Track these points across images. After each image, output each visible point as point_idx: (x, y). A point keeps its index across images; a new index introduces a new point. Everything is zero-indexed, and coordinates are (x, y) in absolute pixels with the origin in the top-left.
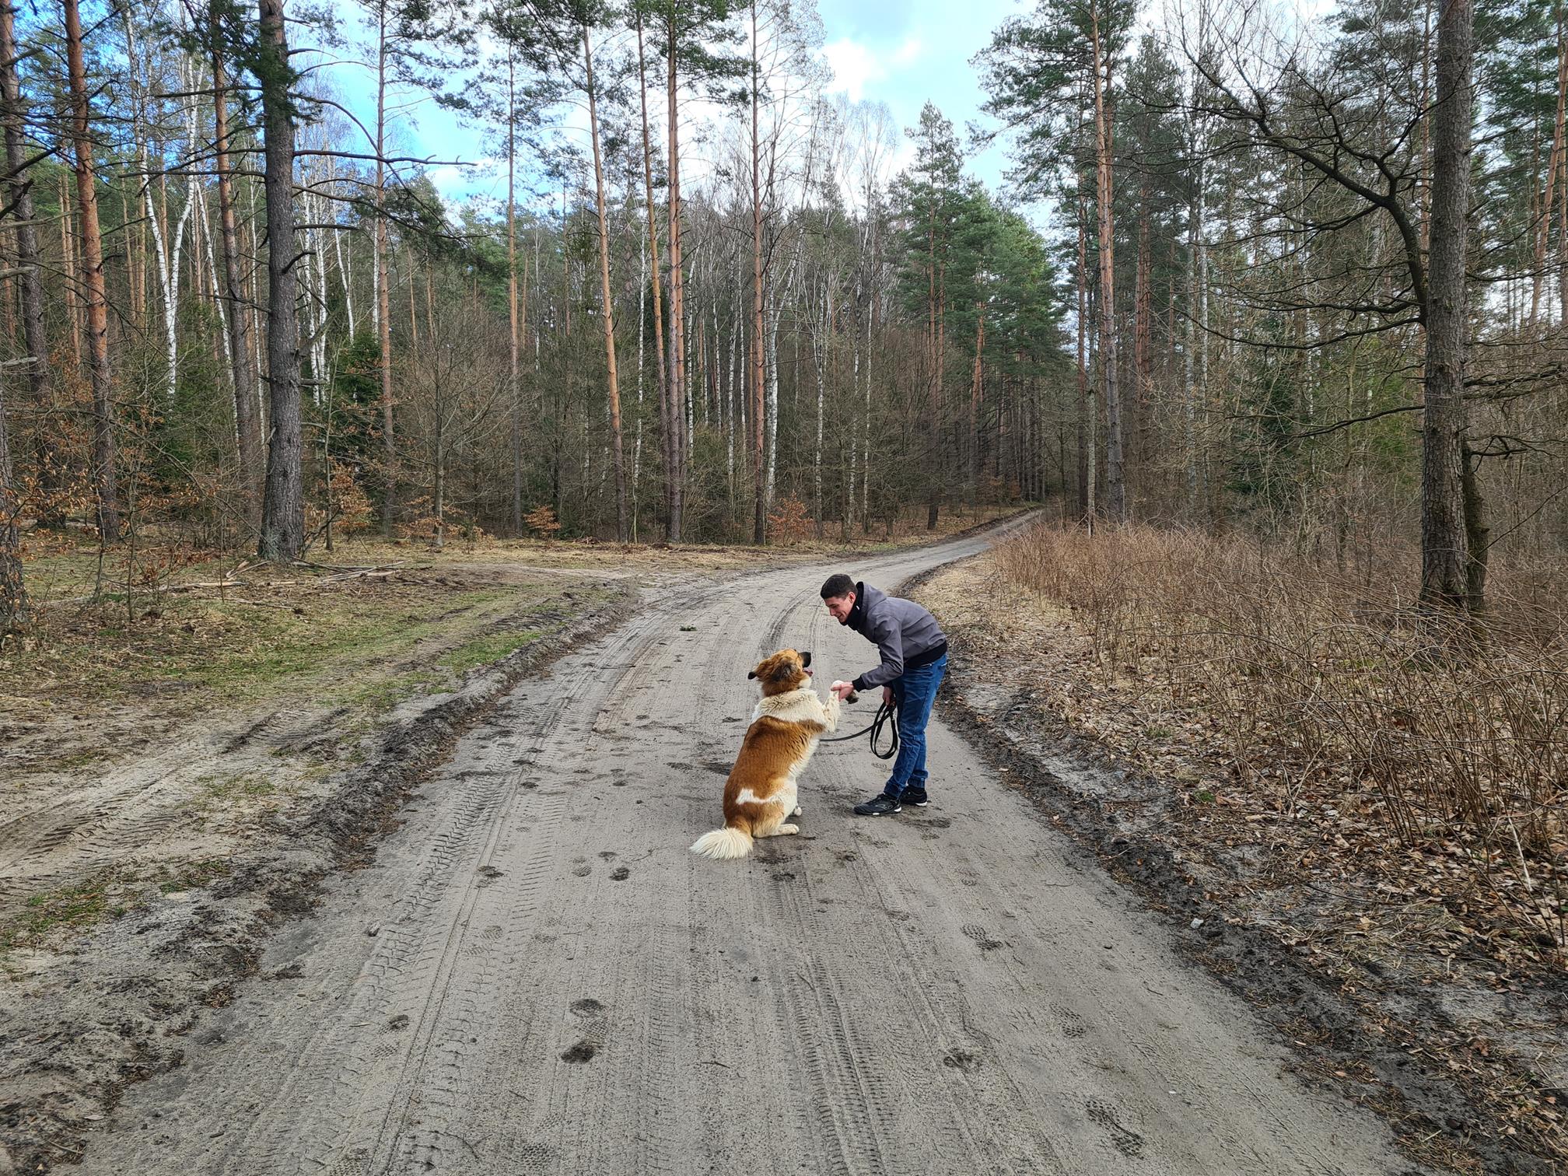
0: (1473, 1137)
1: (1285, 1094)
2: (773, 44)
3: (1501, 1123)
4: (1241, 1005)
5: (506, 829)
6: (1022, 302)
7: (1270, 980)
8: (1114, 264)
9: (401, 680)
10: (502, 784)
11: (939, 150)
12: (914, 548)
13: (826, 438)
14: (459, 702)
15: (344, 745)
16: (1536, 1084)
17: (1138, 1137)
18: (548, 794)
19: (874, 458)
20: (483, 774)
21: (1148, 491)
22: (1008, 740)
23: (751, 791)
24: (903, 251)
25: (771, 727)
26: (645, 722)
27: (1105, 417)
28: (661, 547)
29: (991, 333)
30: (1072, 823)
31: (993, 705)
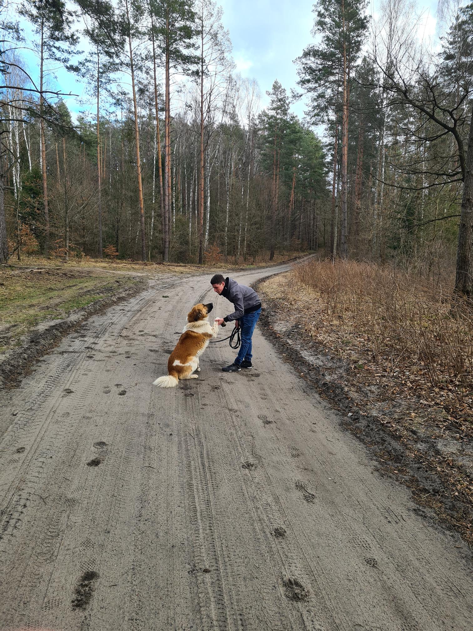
0: (442, 496)
1: (373, 480)
2: (210, 51)
3: (453, 491)
4: (362, 446)
5: (78, 374)
6: (312, 168)
7: (375, 436)
8: (348, 153)
9: (41, 314)
10: (78, 356)
11: (280, 101)
12: (263, 267)
13: (229, 221)
14: (65, 323)
15: (13, 339)
16: (468, 476)
17: (313, 495)
18: (97, 361)
19: (249, 230)
20: (72, 352)
22: (288, 343)
23: (179, 361)
24: (263, 144)
25: (191, 335)
26: (142, 333)
27: (342, 217)
28: (160, 264)
29: (299, 180)
30: (308, 376)
31: (284, 330)
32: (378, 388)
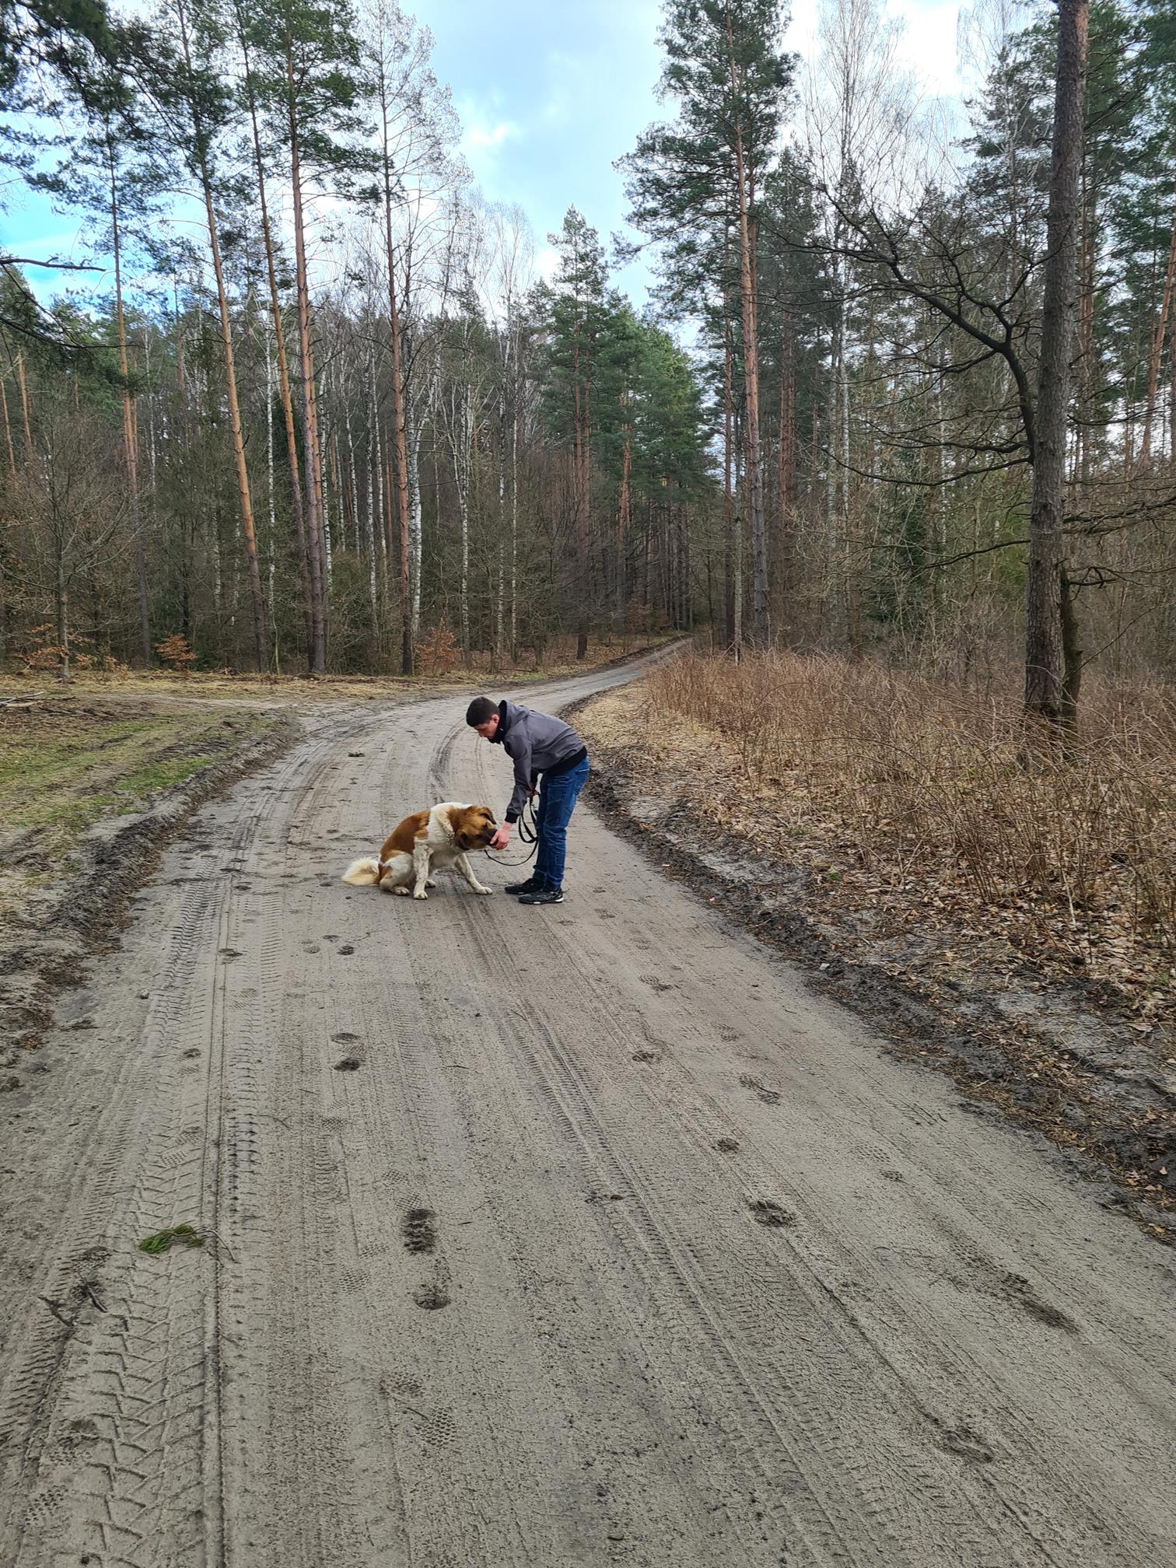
0: (1010, 1081)
2: (405, 138)
3: (1029, 1071)
4: (855, 1017)
5: (233, 921)
6: (669, 425)
7: (877, 1000)
8: (759, 388)
9: (86, 803)
10: (217, 887)
11: (582, 260)
12: (564, 678)
13: (471, 565)
14: (152, 821)
15: (54, 859)
16: (1056, 1048)
17: (776, 1094)
18: (262, 895)
19: (521, 586)
20: (196, 880)
21: (792, 620)
22: (669, 841)
24: (546, 367)
26: (336, 835)
27: (752, 546)
28: (308, 677)
29: (638, 456)
30: (725, 903)
31: (654, 814)
32: (877, 914)
